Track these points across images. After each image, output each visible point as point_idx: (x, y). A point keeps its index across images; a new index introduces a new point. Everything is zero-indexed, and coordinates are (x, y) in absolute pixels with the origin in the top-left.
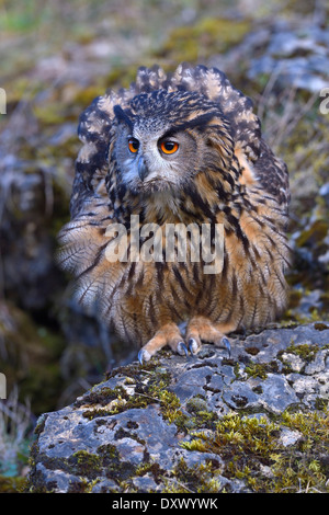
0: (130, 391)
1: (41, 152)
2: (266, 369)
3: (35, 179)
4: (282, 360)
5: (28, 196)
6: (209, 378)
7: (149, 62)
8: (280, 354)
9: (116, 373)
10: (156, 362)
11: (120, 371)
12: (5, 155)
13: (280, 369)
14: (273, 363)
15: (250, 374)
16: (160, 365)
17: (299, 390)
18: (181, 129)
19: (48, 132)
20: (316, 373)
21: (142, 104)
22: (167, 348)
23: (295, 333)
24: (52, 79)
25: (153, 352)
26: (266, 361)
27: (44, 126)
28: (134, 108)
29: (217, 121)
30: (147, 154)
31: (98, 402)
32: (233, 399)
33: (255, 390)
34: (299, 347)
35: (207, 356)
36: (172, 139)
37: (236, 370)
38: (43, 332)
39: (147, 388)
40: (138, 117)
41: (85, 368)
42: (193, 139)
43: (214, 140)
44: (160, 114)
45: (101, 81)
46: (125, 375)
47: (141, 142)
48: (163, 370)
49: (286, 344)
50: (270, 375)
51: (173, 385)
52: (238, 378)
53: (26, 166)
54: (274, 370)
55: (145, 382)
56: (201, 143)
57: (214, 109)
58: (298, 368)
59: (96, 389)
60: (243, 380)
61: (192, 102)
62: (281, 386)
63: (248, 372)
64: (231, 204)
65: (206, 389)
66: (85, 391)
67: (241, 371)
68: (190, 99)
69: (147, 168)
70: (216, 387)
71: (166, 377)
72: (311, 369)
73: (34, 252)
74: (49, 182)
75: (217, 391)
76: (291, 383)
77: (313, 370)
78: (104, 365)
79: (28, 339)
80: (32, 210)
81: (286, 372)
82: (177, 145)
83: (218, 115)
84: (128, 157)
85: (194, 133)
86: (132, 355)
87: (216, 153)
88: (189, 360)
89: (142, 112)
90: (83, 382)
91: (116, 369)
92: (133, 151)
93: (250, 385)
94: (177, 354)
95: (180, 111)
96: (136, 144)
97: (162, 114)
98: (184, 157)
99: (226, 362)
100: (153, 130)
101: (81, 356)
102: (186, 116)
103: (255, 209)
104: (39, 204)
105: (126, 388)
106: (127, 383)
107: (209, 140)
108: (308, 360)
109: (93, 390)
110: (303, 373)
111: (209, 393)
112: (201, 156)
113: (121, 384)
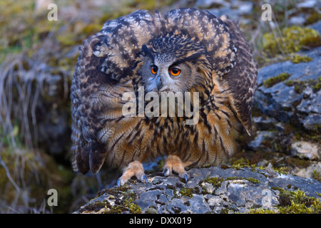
0: (112, 203)
1: (62, 62)
2: (192, 191)
3: (58, 78)
4: (202, 186)
5: (54, 87)
6: (158, 196)
7: (126, 10)
8: (201, 183)
9: (104, 192)
10: (127, 187)
11: (106, 191)
12: (40, 64)
13: (201, 192)
14: (197, 188)
15: (183, 194)
16: (130, 188)
17: (211, 204)
18: (183, 61)
19: (66, 50)
20: (221, 194)
21: (159, 45)
22: (134, 178)
23: (209, 170)
24: (69, 19)
25: (126, 181)
26: (192, 187)
27: (63, 46)
28: (154, 48)
29: (203, 57)
30: (162, 75)
31: (93, 210)
32: (173, 209)
33: (185, 204)
34: (212, 179)
35: (158, 183)
36: (177, 67)
37: (175, 191)
38: (61, 168)
39: (122, 202)
40: (157, 53)
41: (85, 189)
42: (190, 68)
43: (201, 68)
44: (170, 52)
45: (97, 21)
46: (109, 194)
47: (159, 68)
48: (132, 191)
49: (204, 177)
50: (194, 195)
51: (137, 200)
52: (176, 196)
53: (52, 70)
54: (197, 192)
55: (121, 198)
56: (194, 70)
57: (201, 49)
58: (211, 191)
59: (92, 202)
60: (178, 197)
61: (188, 46)
62: (201, 201)
63: (181, 193)
64: (205, 107)
65: (157, 202)
66: (85, 203)
67: (177, 193)
68: (187, 44)
69: (162, 83)
70: (162, 202)
71: (133, 195)
72: (218, 192)
73: (56, 121)
74: (66, 79)
75: (163, 204)
76: (207, 200)
77: (220, 193)
78: (97, 188)
79: (52, 172)
80: (55, 96)
81: (204, 193)
82: (180, 70)
83: (204, 54)
84: (151, 76)
85: (190, 64)
86: (114, 182)
87: (202, 75)
88: (147, 186)
89: (159, 50)
90: (84, 198)
91: (104, 190)
92: (154, 73)
93: (183, 200)
94: (140, 181)
95: (182, 51)
96: (156, 69)
97: (172, 52)
98: (184, 78)
99: (168, 187)
100: (166, 61)
101: (83, 183)
102: (186, 54)
103: (217, 108)
104: (60, 92)
105: (109, 201)
106: (110, 199)
107: (199, 68)
108: (217, 186)
109: (90, 202)
110: (214, 194)
111: (159, 205)
112: (194, 78)
113: (107, 199)
